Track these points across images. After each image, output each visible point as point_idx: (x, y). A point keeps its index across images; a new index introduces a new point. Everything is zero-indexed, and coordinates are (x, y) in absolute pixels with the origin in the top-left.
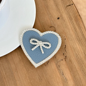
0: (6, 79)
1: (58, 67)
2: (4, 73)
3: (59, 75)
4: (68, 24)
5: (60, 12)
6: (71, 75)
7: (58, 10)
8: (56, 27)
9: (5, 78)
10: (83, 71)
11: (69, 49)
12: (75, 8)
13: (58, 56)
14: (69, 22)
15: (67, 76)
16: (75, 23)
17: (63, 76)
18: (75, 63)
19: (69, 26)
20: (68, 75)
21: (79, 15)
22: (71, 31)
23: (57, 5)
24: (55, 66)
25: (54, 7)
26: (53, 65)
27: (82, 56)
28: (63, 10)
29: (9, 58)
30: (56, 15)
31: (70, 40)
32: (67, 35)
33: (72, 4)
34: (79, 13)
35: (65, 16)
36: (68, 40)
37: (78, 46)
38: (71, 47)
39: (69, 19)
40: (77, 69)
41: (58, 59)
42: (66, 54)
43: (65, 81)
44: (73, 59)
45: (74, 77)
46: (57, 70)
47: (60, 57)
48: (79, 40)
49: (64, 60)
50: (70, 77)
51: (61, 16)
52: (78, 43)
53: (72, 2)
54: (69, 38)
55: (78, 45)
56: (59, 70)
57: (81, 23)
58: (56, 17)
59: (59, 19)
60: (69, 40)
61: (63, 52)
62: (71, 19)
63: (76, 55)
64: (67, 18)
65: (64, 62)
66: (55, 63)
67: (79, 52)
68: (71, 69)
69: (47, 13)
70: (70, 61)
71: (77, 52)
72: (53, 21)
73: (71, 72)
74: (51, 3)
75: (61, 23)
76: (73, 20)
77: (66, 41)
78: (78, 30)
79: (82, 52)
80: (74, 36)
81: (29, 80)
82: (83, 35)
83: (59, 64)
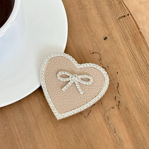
1: (107, 119)
2: (17, 130)
3: (108, 133)
4: (122, 48)
5: (108, 28)
6: (128, 132)
7: (105, 24)
8: (102, 53)
9: (18, 139)
11: (123, 89)
12: (132, 20)
13: (105, 102)
14: (123, 44)
15: (122, 135)
16: (133, 46)
17: (115, 134)
18: (134, 113)
19: (124, 51)
20: (123, 133)
21: (140, 32)
22: (127, 59)
23: (102, 17)
24: (102, 118)
25: (98, 20)
27: (146, 100)
28: (113, 24)
30: (101, 33)
31: (126, 75)
32: (120, 66)
33: (128, 15)
34: (139, 29)
35: (116, 34)
36: (122, 74)
37: (138, 84)
38: (127, 86)
39: (123, 39)
40: (138, 123)
41: (106, 107)
42: (119, 98)
43: (118, 143)
44: (131, 106)
45: (134, 136)
46: (104, 124)
47: (110, 103)
48: (141, 74)
49: (116, 108)
50: (127, 135)
51: (110, 34)
52: (139, 80)
53: (127, 11)
54: (124, 71)
55: (139, 82)
56: (109, 124)
57: (144, 46)
58: (102, 36)
59: (106, 40)
60: (124, 75)
61: (114, 94)
62: (126, 39)
63: (136, 99)
64: (121, 38)
65: (115, 111)
66: (101, 112)
67: (141, 94)
68: (128, 122)
69: (87, 30)
70: (127, 109)
71: (137, 95)
72: (97, 43)
73: (127, 127)
74: (93, 13)
75: (111, 46)
76: (131, 41)
77: (118, 76)
78: (138, 57)
79: (145, 94)
80: (131, 68)
81: (58, 142)
82: (147, 65)
83: (107, 115)
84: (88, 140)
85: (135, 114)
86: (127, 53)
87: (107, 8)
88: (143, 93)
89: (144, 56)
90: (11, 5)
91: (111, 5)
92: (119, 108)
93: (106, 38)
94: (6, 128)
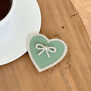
1: (63, 75)
3: (63, 83)
4: (73, 33)
5: (64, 22)
6: (75, 83)
7: (63, 19)
8: (61, 36)
9: (10, 85)
10: (87, 79)
11: (73, 58)
12: (79, 17)
13: (62, 65)
14: (73, 31)
16: (79, 32)
17: (67, 84)
18: (78, 72)
19: (74, 35)
20: (72, 84)
21: (83, 25)
22: (75, 40)
23: (61, 15)
24: (60, 74)
25: (59, 16)
26: (57, 73)
27: (86, 65)
28: (68, 20)
30: (61, 24)
32: (71, 44)
33: (77, 14)
34: (83, 23)
35: (70, 26)
36: (72, 49)
38: (75, 56)
40: (81, 78)
41: (62, 68)
42: (70, 62)
44: (77, 68)
45: (78, 85)
46: (61, 78)
48: (83, 50)
49: (68, 68)
50: (74, 85)
51: (66, 25)
53: (76, 12)
54: (73, 47)
55: (82, 54)
56: (64, 78)
57: (85, 33)
58: (61, 26)
59: (64, 28)
60: (73, 49)
61: (67, 61)
62: (75, 29)
63: (80, 64)
64: (72, 28)
65: (68, 71)
66: (59, 71)
67: (83, 61)
68: (75, 77)
69: (52, 22)
70: (74, 69)
71: (80, 61)
72: (58, 30)
73: (74, 80)
74: (56, 12)
75: (66, 32)
76: (78, 30)
77: (70, 50)
78: (82, 39)
80: (78, 45)
81: (33, 88)
82: (87, 44)
83: (63, 72)
84: (51, 87)
86: (76, 37)
87: (64, 10)
89: (85, 39)
90: (10, 5)
91: (67, 8)
92: (70, 69)
93: (63, 27)
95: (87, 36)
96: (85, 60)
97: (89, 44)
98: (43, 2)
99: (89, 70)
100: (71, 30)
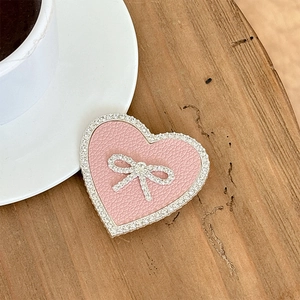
0: (46, 268)
1: (209, 229)
2: (39, 247)
3: (211, 255)
4: (240, 97)
5: (213, 62)
6: (249, 254)
7: (208, 55)
8: (201, 107)
9: (42, 264)
10: (286, 241)
11: (241, 175)
12: (260, 48)
13: (207, 198)
14: (242, 92)
15: (238, 259)
16: (260, 95)
17: (224, 257)
18: (260, 219)
19: (243, 105)
20: (239, 256)
21: (274, 71)
22: (248, 119)
23: (203, 42)
24: (199, 228)
25: (195, 46)
26: (192, 226)
27: (283, 195)
28: (223, 55)
29: (55, 202)
30: (200, 71)
31: (246, 148)
32: (235, 132)
33: (252, 38)
34: (272, 65)
35: (229, 74)
36: (239, 147)
37: (270, 166)
38: (247, 169)
39: (242, 83)
40: (268, 236)
41: (207, 206)
42: (232, 190)
43: (229, 275)
44: (256, 205)
45: (259, 262)
46: (203, 238)
47: (216, 200)
48: (274, 148)
49: (227, 209)
50: (246, 260)
51: (218, 73)
52: (270, 158)
53: (250, 31)
54: (242, 141)
55: (271, 162)
56: (213, 238)
57: (281, 96)
58: (203, 75)
59: (211, 83)
60: (242, 148)
61: (224, 183)
62: (247, 83)
63: (265, 193)
64: (237, 80)
65: (226, 215)
66: (198, 217)
67: (274, 184)
68: (250, 237)
69: (174, 65)
70: (247, 211)
71: (266, 185)
72: (193, 88)
73: (247, 245)
74: (187, 34)
75: (218, 96)
76: (255, 86)
77: (231, 149)
78: (269, 115)
79: (282, 184)
80: (256, 135)
81: (116, 271)
82: (286, 132)
83: (210, 222)
84: (173, 267)
85: (263, 220)
86: (249, 109)
87: (212, 25)
88: (277, 182)
91: (219, 20)
92: (231, 210)
93: (210, 80)
94: (19, 243)
95: (286, 106)
96: (280, 181)
97: (293, 131)
98: (144, 5)
99: (293, 214)
100: (236, 86)
